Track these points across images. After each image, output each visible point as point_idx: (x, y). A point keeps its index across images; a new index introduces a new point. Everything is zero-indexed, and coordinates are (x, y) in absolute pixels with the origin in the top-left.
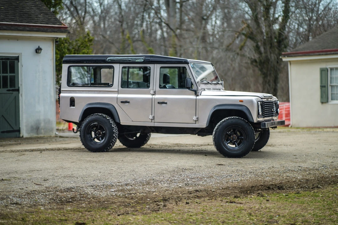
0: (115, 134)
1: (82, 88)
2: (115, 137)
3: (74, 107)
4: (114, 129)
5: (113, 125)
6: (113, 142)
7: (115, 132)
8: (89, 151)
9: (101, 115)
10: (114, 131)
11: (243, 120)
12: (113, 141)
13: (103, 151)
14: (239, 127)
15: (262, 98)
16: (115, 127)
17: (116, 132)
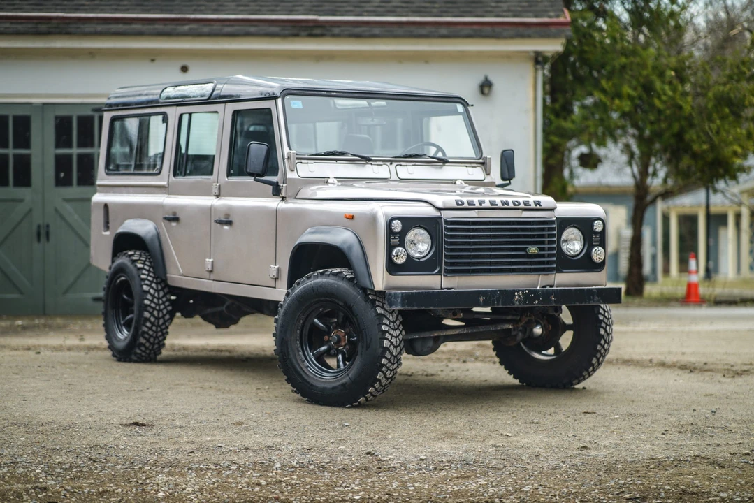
0: (151, 310)
1: (121, 180)
2: (152, 319)
3: (108, 233)
4: (149, 297)
5: (150, 286)
6: (147, 336)
7: (149, 306)
8: (112, 358)
9: (130, 256)
10: (147, 302)
11: (351, 280)
12: (147, 333)
13: (130, 361)
14: (338, 304)
15: (440, 209)
16: (152, 291)
17: (153, 305)
